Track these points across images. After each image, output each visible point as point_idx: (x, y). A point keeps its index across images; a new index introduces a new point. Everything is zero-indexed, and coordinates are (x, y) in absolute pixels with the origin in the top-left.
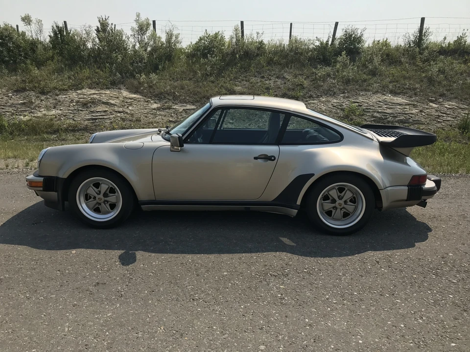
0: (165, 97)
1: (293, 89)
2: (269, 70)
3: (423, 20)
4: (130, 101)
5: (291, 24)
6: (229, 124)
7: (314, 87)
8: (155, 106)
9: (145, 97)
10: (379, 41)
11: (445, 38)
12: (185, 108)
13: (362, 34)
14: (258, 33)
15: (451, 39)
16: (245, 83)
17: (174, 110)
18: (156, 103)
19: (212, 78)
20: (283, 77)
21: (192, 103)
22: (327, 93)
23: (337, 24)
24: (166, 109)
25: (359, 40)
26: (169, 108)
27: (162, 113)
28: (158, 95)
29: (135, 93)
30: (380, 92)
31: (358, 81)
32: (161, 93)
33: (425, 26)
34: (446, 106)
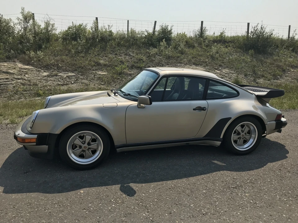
0: (51, 68)
1: (137, 62)
2: (119, 50)
3: (202, 22)
4: (25, 71)
5: (128, 21)
6: (101, 85)
7: (150, 61)
8: (45, 74)
9: (36, 67)
10: (180, 33)
11: (214, 33)
12: (67, 75)
13: (172, 29)
14: (109, 26)
15: (218, 34)
16: (106, 58)
17: (60, 77)
18: (45, 72)
19: (82, 55)
20: (129, 54)
21: (72, 71)
22: (159, 65)
23: (155, 22)
24: (53, 76)
25: (170, 32)
26: (56, 75)
27: (52, 79)
28: (45, 66)
29: (27, 65)
30: (188, 64)
31: (174, 58)
32: (48, 65)
33: (204, 26)
34: (224, 72)
